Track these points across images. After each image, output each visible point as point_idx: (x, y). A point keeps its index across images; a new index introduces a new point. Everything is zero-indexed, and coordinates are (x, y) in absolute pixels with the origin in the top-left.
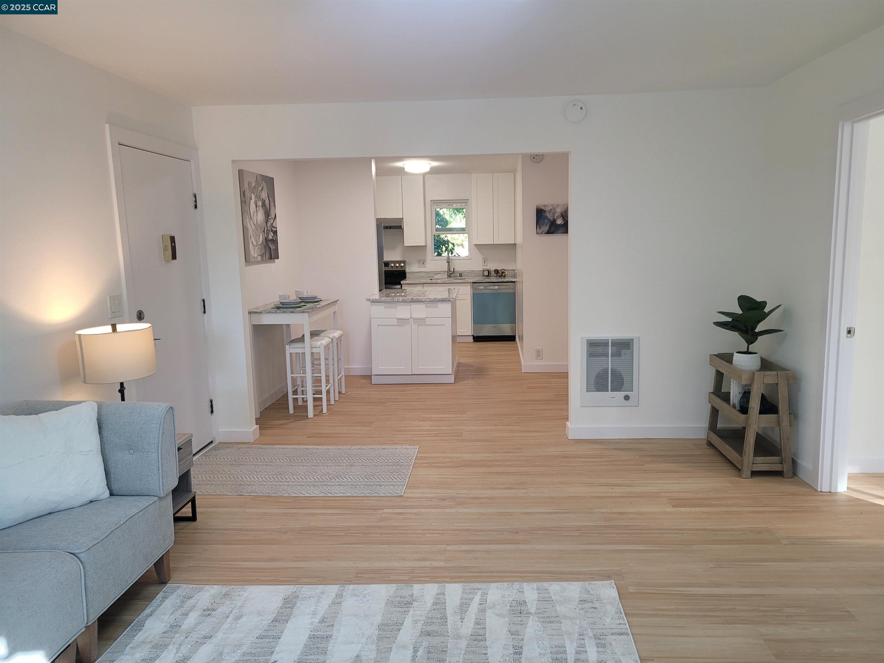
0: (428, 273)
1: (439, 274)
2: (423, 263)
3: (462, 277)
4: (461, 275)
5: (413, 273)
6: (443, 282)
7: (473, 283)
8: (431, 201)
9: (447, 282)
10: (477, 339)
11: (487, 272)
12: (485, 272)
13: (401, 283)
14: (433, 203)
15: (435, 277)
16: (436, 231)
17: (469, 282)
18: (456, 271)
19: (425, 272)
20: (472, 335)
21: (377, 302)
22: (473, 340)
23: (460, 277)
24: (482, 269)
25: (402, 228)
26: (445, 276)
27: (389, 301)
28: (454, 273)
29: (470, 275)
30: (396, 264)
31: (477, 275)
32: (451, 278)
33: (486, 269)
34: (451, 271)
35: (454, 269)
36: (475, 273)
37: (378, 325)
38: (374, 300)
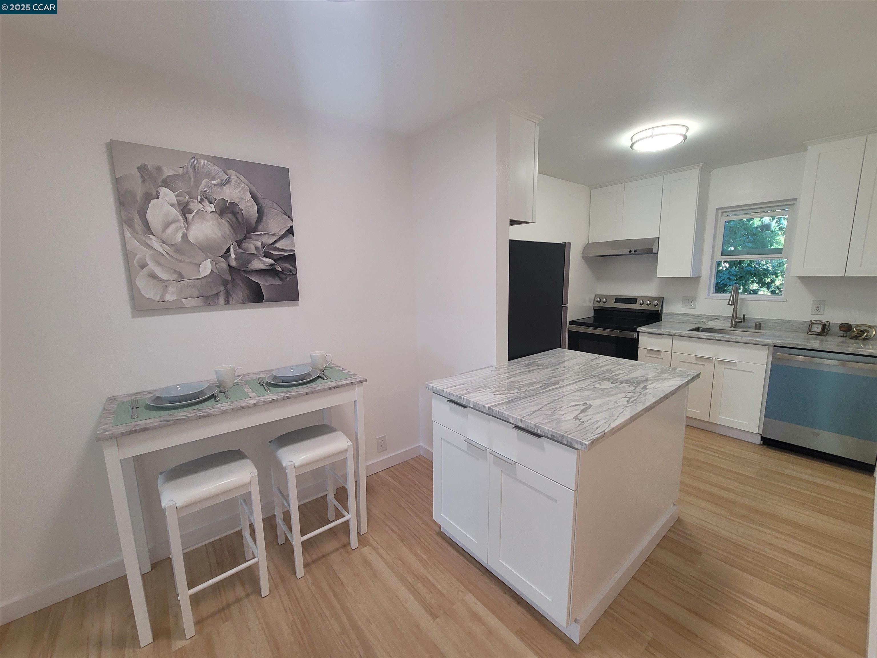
0: (697, 316)
1: (715, 320)
2: (691, 303)
3: (760, 329)
4: (758, 326)
5: (673, 314)
6: (708, 337)
7: (775, 346)
8: (718, 209)
9: (717, 338)
10: (767, 443)
11: (820, 327)
12: (815, 326)
13: (638, 330)
14: (722, 212)
15: (709, 323)
16: (722, 255)
17: (766, 343)
18: (749, 319)
19: (693, 315)
20: (758, 434)
21: (439, 393)
22: (762, 442)
23: (755, 329)
24: (810, 321)
25: (654, 252)
26: (727, 325)
27: (453, 398)
28: (745, 321)
29: (780, 328)
30: (646, 301)
31: (795, 328)
32: (736, 328)
33: (819, 321)
34: (739, 318)
35: (744, 315)
36: (792, 325)
37: (442, 438)
38: (434, 389)
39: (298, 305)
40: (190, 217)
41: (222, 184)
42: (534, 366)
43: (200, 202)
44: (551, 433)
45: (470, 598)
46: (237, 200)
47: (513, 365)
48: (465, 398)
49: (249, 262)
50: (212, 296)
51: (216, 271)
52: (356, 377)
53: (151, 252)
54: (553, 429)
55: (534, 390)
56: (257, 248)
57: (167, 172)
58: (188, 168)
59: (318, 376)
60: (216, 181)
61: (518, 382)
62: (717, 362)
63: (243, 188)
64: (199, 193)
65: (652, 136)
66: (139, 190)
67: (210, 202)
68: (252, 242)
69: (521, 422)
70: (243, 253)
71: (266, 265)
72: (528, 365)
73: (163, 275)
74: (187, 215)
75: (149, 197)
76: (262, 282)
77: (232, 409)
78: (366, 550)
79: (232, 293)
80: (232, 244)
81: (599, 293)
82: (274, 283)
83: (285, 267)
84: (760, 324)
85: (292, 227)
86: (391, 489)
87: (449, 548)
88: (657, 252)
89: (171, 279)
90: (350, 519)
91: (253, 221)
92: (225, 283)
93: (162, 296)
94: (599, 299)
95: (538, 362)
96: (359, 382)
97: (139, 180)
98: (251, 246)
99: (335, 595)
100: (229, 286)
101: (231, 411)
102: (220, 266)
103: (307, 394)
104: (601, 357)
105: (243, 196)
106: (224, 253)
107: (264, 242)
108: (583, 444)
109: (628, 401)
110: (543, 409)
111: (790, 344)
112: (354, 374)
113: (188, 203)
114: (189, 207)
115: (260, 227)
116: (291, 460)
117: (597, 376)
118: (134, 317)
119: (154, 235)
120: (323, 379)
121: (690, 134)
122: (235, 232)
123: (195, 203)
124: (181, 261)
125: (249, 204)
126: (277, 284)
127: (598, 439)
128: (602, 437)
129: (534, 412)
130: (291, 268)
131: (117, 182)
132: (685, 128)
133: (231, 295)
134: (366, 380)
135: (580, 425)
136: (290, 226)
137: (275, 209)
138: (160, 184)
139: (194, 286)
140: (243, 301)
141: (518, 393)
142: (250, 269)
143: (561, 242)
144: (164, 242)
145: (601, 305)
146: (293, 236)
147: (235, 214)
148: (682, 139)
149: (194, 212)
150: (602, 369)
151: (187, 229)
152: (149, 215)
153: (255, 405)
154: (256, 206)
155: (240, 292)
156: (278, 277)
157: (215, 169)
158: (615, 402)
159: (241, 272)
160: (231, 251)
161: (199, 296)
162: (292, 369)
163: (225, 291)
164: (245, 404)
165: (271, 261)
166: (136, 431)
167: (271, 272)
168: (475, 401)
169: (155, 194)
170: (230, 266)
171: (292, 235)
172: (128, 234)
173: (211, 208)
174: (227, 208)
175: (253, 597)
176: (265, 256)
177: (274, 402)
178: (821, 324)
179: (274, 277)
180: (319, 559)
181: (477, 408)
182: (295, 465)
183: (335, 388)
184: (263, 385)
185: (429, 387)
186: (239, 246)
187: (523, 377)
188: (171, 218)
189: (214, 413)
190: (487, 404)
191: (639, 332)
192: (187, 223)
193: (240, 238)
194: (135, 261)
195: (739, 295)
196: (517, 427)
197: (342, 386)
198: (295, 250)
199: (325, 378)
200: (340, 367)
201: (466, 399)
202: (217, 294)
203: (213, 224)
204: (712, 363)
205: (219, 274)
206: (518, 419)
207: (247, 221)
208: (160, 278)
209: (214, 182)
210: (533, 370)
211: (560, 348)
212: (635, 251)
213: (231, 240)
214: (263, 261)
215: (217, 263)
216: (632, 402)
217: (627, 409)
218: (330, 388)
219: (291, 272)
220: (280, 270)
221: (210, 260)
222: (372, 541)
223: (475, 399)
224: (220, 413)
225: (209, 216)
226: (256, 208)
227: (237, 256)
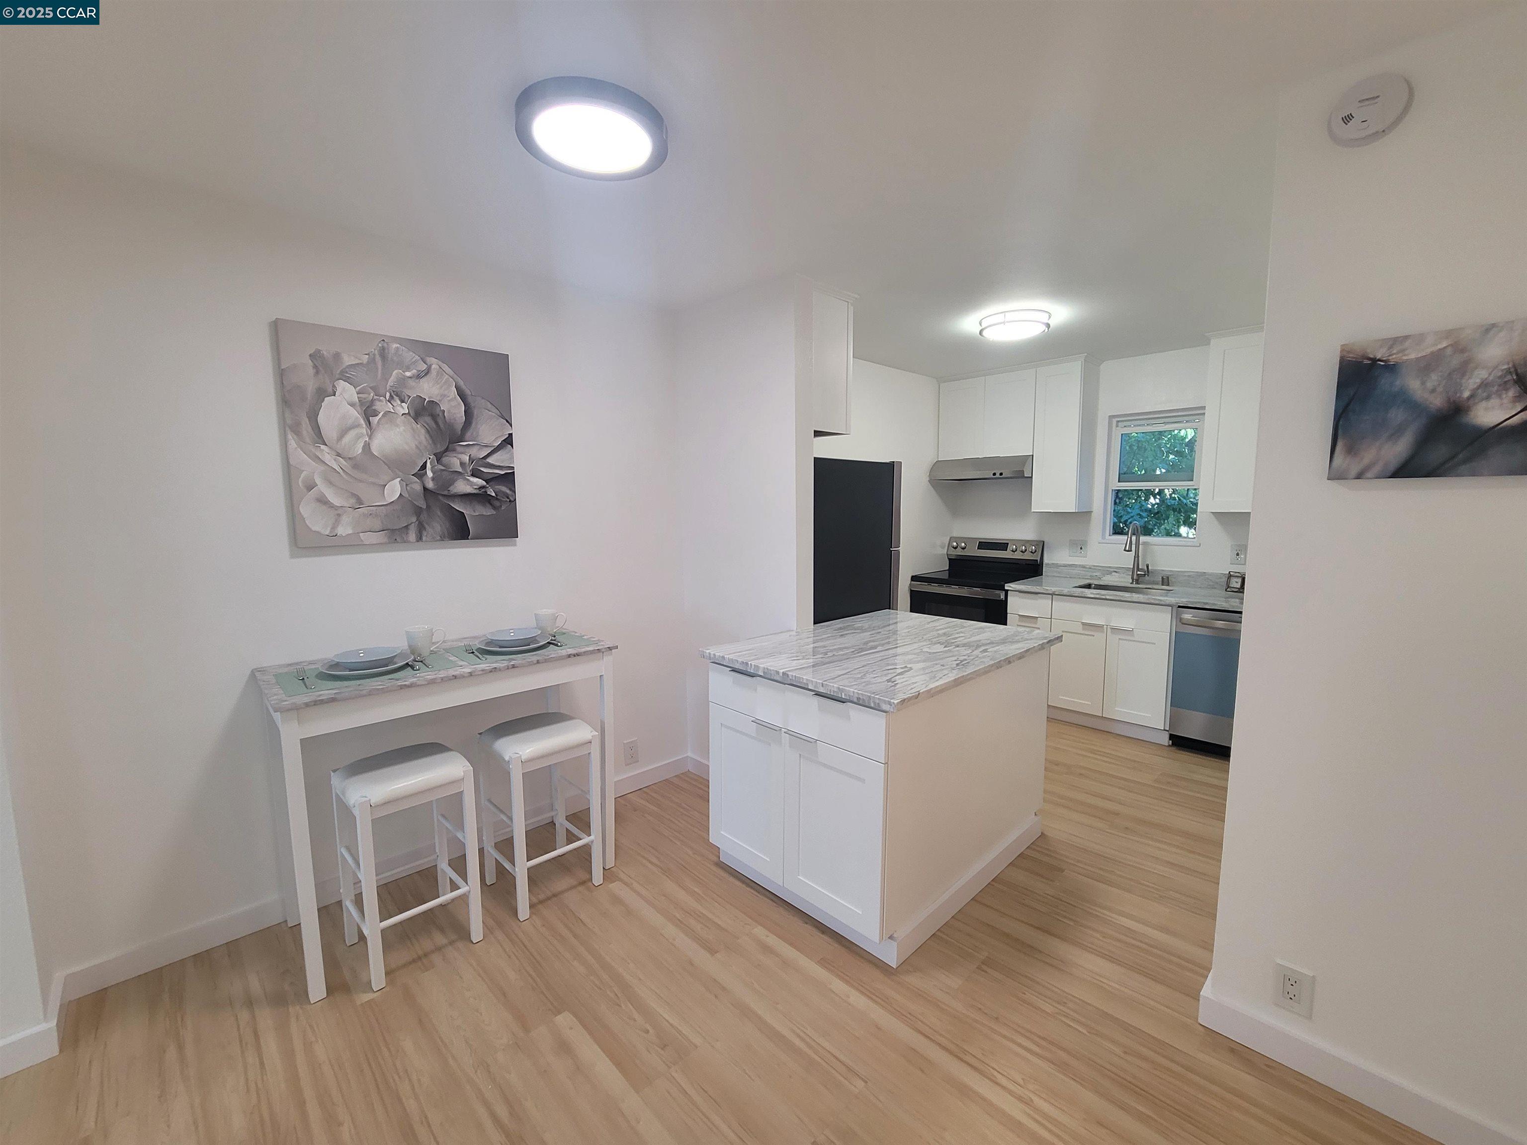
1: (1113, 574)
2: (1081, 548)
3: (1168, 585)
4: (1166, 581)
5: (1057, 566)
6: (1098, 596)
7: (1179, 607)
8: (1111, 417)
9: (1108, 597)
10: (1179, 742)
11: (1240, 580)
12: (1234, 580)
13: (1006, 588)
14: (1118, 422)
15: (1104, 578)
16: (1119, 482)
17: (1168, 602)
18: (1154, 572)
19: (1084, 567)
20: (1164, 730)
21: (718, 663)
22: (1171, 741)
23: (1162, 585)
24: (1228, 573)
25: (1026, 476)
26: (1125, 580)
27: (737, 666)
28: (1150, 574)
29: (1194, 583)
30: (1020, 546)
31: (1212, 584)
32: (1139, 584)
33: (1239, 573)
34: (1142, 570)
35: (1148, 567)
36: (1208, 578)
37: (722, 724)
38: (712, 656)
39: (515, 545)
40: (375, 420)
41: (419, 377)
42: (848, 630)
43: (388, 401)
44: (856, 695)
45: (760, 932)
46: (438, 398)
47: (821, 629)
48: (753, 664)
49: (452, 482)
50: (399, 529)
51: (406, 495)
52: (602, 644)
53: (322, 468)
54: (859, 690)
55: (844, 655)
56: (462, 464)
57: (348, 360)
58: (374, 355)
59: (548, 643)
60: (411, 372)
61: (825, 647)
62: (1109, 630)
63: (445, 382)
64: (388, 389)
65: (1004, 323)
66: (311, 386)
67: (403, 401)
68: (455, 455)
69: (822, 686)
70: (444, 470)
71: (473, 488)
72: (841, 628)
73: (336, 501)
74: (370, 418)
75: (322, 394)
76: (469, 511)
77: (442, 679)
78: (615, 887)
79: (426, 526)
80: (430, 458)
81: (955, 534)
82: (484, 514)
83: (501, 491)
84: (1168, 578)
85: (511, 435)
86: (646, 815)
87: (732, 879)
88: (1031, 476)
89: (346, 504)
90: (592, 842)
91: (459, 427)
92: (418, 511)
93: (334, 528)
94: (955, 544)
95: (855, 626)
96: (608, 649)
97: (311, 371)
98: (454, 461)
99: (575, 936)
100: (424, 516)
101: (440, 681)
102: (411, 488)
103: (538, 662)
104: (943, 619)
105: (446, 392)
106: (418, 471)
107: (472, 456)
108: (892, 704)
109: (957, 665)
110: (851, 673)
111: (1196, 603)
112: (598, 640)
113: (372, 402)
114: (373, 408)
115: (468, 435)
116: (517, 752)
117: (929, 640)
118: (293, 556)
119: (326, 445)
120: (557, 645)
121: (1053, 322)
122: (434, 442)
123: (383, 402)
124: (361, 481)
125: (453, 404)
126: (488, 514)
127: (909, 699)
128: (917, 697)
129: (840, 676)
130: (508, 491)
131: (281, 374)
132: (1047, 315)
133: (425, 529)
134: (617, 646)
135: (893, 686)
136: (509, 434)
137: (488, 410)
138: (337, 376)
139: (376, 515)
140: (441, 537)
141: (822, 658)
142: (452, 493)
143: (888, 461)
144: (339, 455)
145: (959, 552)
146: (512, 446)
147: (434, 417)
148: (1043, 328)
149: (380, 415)
150: (938, 632)
151: (370, 437)
152: (321, 418)
153: (471, 674)
154: (463, 406)
155: (438, 525)
156: (491, 504)
157: (409, 356)
158: (942, 665)
159: (441, 498)
160: (427, 468)
161: (382, 529)
162: (512, 632)
163: (417, 522)
164: (458, 673)
165: (481, 482)
166: (322, 702)
167: (480, 497)
168: (766, 667)
169: (330, 390)
170: (425, 489)
171: (510, 446)
172: (292, 443)
173: (404, 408)
174: (424, 408)
175: (460, 944)
176: (473, 475)
177: (495, 671)
178: (1240, 577)
179: (484, 505)
180: (549, 898)
181: (768, 676)
182: (522, 757)
183: (575, 656)
184: (473, 653)
185: (705, 654)
186: (439, 460)
187: (833, 641)
188: (350, 422)
189: (419, 683)
190: (780, 669)
191: (1008, 590)
192: (371, 430)
193: (440, 449)
194: (300, 480)
195: (1141, 538)
196: (818, 694)
197: (585, 653)
198: (513, 467)
199: (559, 644)
200: (576, 633)
201: (755, 665)
202: (407, 527)
203: (404, 431)
204: (1103, 632)
205: (410, 499)
206: (819, 683)
207: (450, 426)
208: (332, 503)
209: (408, 374)
210: (846, 634)
211: (890, 609)
212: (1001, 474)
213: (427, 453)
214: (471, 481)
215: (408, 483)
216: (963, 665)
217: (953, 671)
218: (569, 656)
219: (508, 498)
220: (493, 494)
221: (399, 479)
222: (622, 875)
223: (765, 665)
224: (426, 683)
225: (400, 420)
226: (464, 410)
227: (435, 475)
